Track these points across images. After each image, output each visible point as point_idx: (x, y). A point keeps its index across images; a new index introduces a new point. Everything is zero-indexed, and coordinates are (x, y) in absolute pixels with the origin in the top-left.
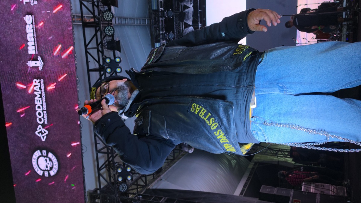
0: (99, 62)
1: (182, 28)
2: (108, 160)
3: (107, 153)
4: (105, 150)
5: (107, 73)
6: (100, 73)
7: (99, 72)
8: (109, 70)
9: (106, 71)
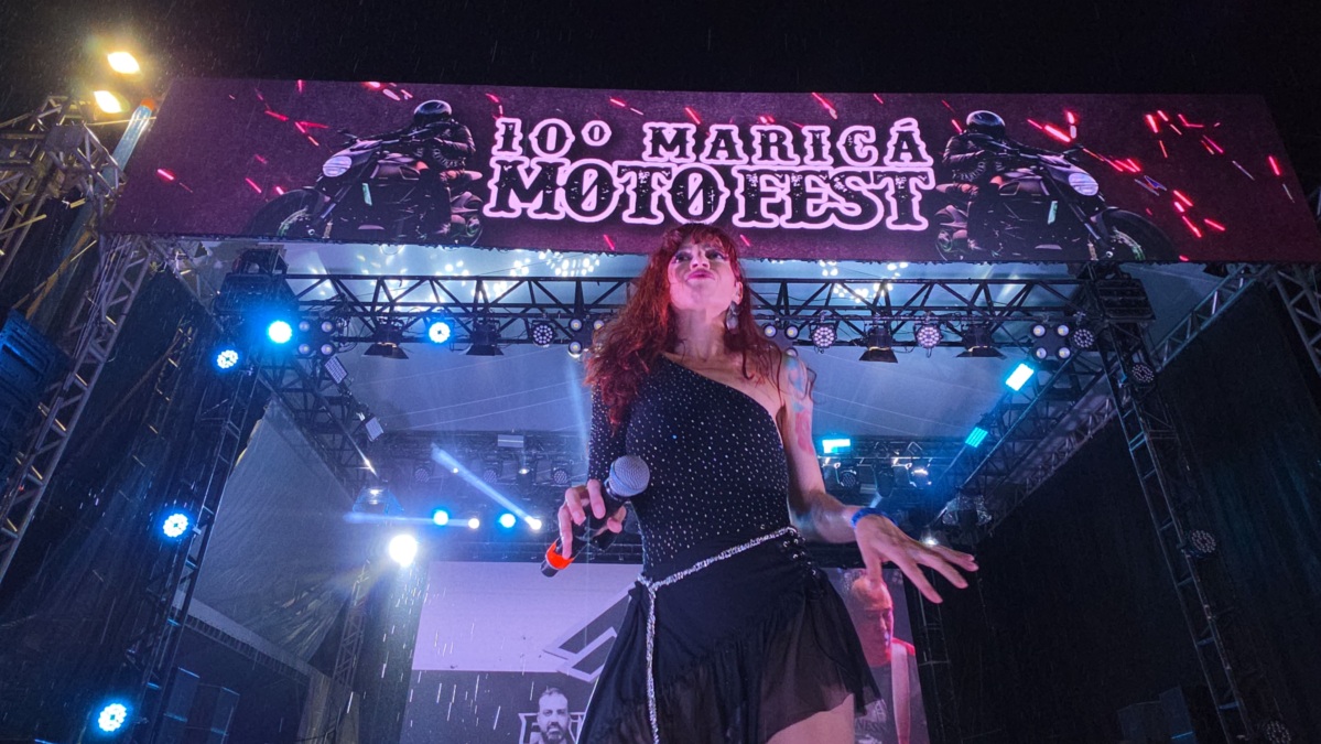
0: (596, 305)
2: (357, 302)
3: (374, 303)
4: (383, 298)
5: (568, 320)
6: (570, 306)
7: (573, 302)
8: (576, 325)
9: (573, 318)
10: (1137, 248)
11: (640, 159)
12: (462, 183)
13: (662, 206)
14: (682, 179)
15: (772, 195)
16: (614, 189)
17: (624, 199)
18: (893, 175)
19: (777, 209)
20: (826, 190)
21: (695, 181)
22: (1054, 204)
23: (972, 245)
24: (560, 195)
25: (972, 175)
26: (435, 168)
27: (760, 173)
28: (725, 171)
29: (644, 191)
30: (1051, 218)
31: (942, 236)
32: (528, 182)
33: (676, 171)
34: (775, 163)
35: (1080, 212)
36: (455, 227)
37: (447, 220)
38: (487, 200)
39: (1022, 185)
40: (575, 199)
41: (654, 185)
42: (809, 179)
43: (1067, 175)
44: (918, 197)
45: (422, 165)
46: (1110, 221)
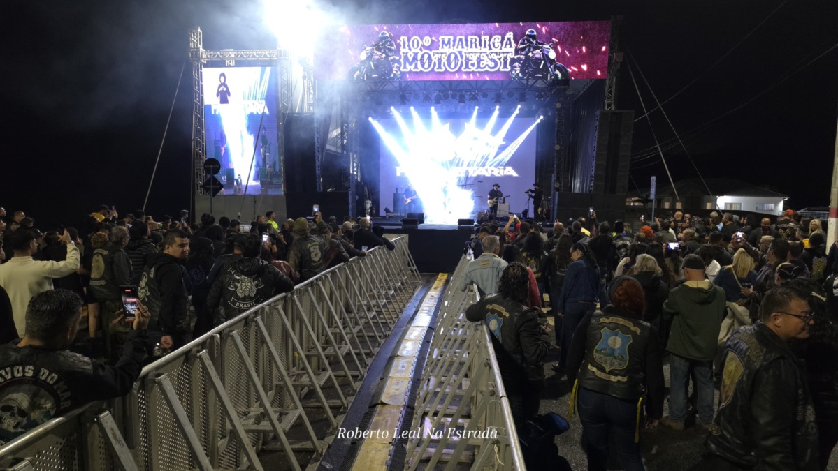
10: (560, 76)
11: (438, 49)
12: (394, 61)
13: (444, 65)
14: (449, 56)
15: (472, 60)
16: (432, 60)
17: (435, 63)
18: (503, 53)
19: (473, 65)
20: (486, 58)
21: (453, 56)
22: (543, 62)
23: (520, 75)
24: (419, 63)
25: (524, 53)
26: (388, 56)
27: (469, 53)
28: (460, 52)
29: (440, 60)
30: (541, 66)
31: (513, 72)
32: (411, 59)
33: (448, 54)
34: (474, 50)
35: (548, 64)
36: (395, 74)
37: (392, 72)
38: (401, 65)
39: (537, 56)
40: (423, 64)
41: (442, 58)
42: (482, 54)
43: (548, 52)
44: (509, 60)
45: (384, 55)
46: (556, 67)
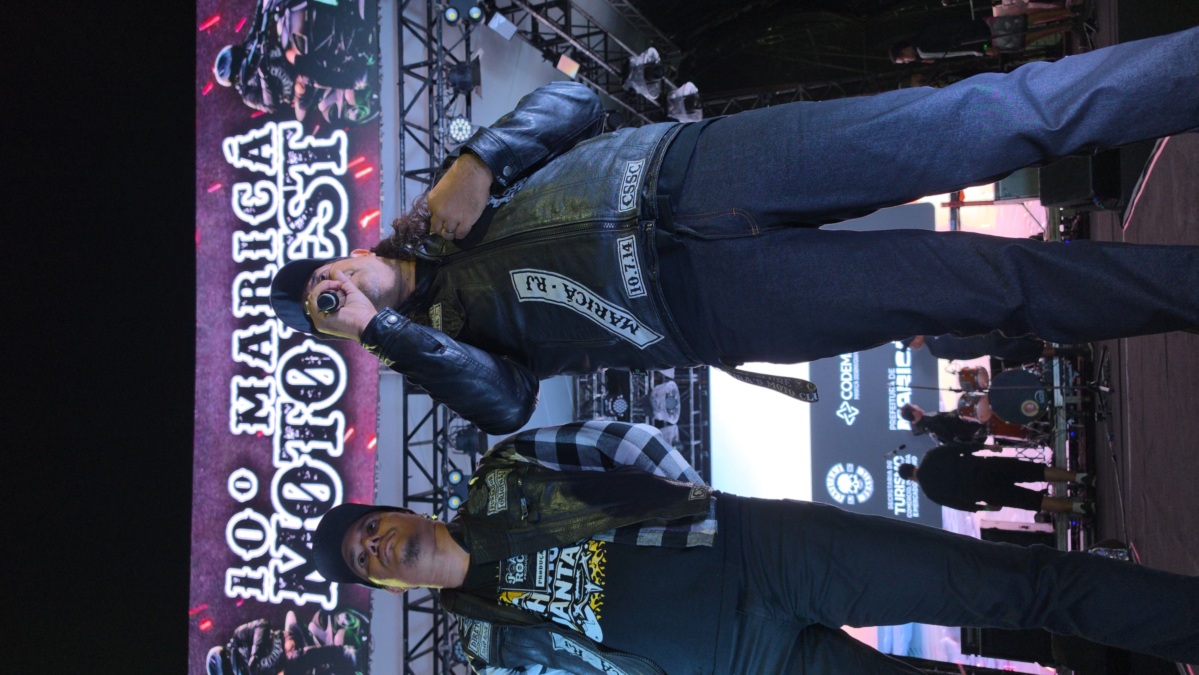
1: (650, 384)
11: (271, 438)
13: (324, 413)
14: (293, 391)
16: (305, 467)
17: (317, 454)
18: (286, 166)
20: (304, 238)
21: (296, 378)
23: (361, 85)
25: (286, 82)
26: (283, 664)
28: (284, 346)
29: (309, 432)
32: (298, 560)
33: (286, 398)
37: (340, 649)
38: (317, 606)
41: (300, 422)
44: (311, 140)
